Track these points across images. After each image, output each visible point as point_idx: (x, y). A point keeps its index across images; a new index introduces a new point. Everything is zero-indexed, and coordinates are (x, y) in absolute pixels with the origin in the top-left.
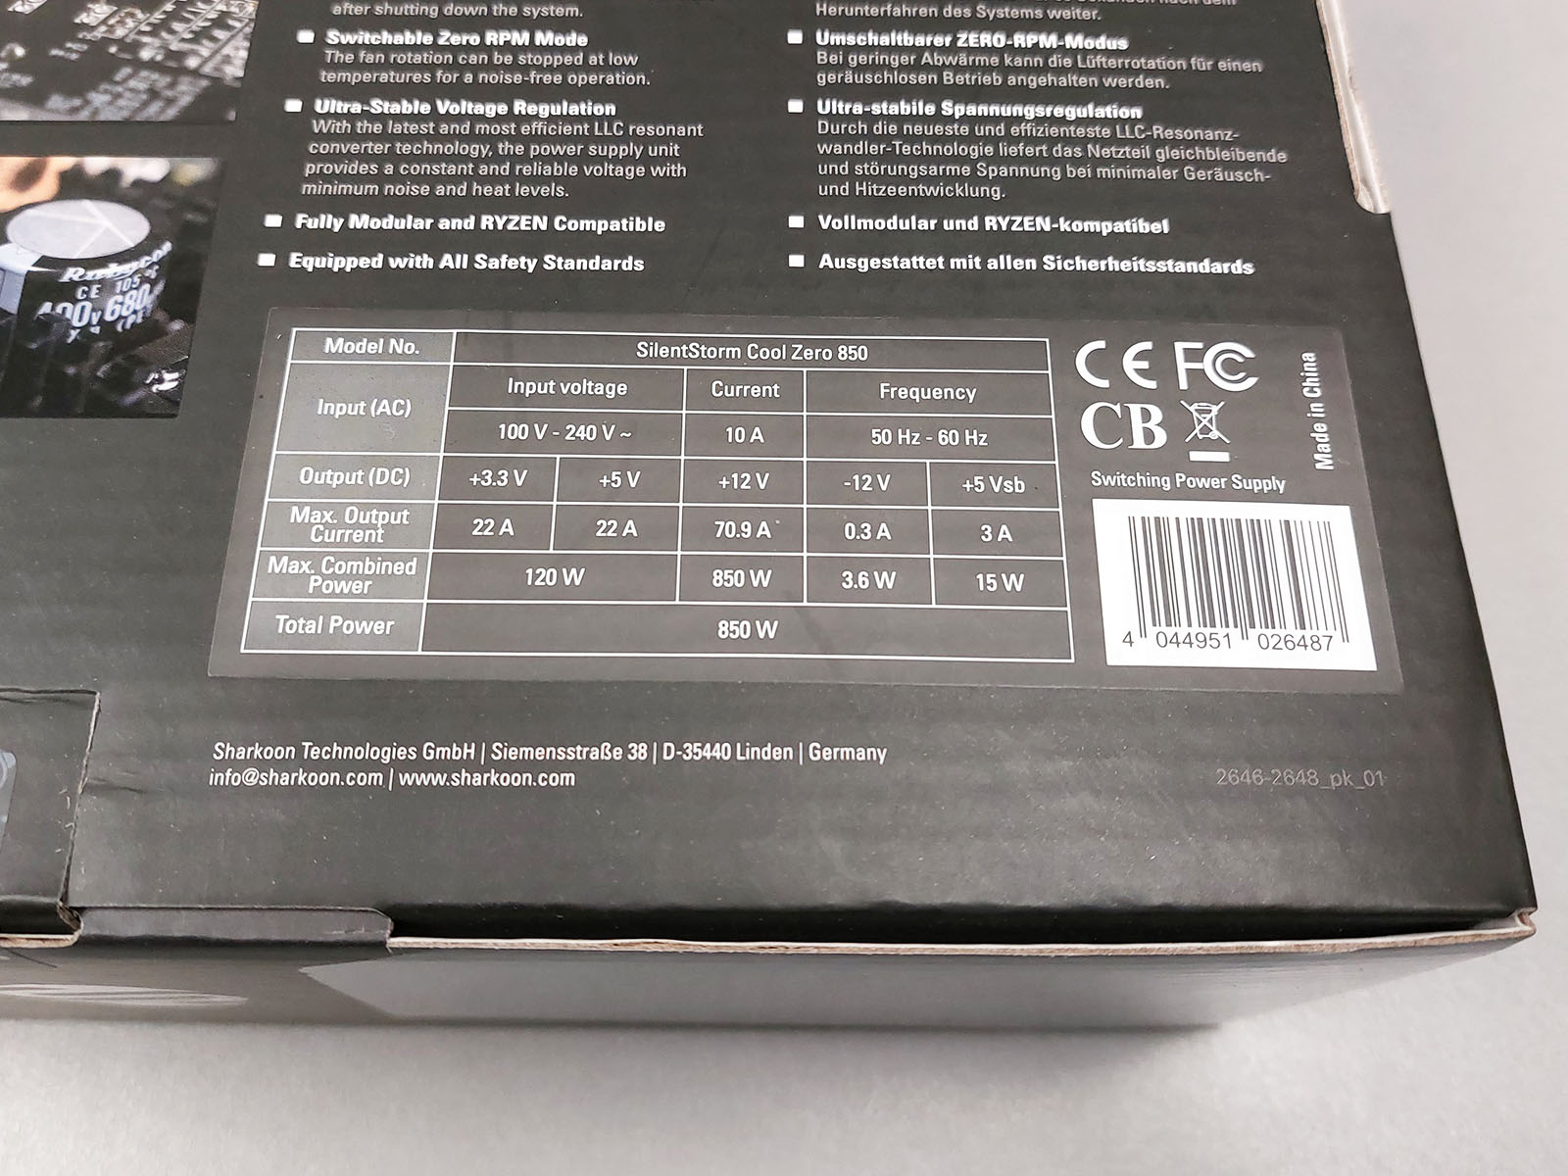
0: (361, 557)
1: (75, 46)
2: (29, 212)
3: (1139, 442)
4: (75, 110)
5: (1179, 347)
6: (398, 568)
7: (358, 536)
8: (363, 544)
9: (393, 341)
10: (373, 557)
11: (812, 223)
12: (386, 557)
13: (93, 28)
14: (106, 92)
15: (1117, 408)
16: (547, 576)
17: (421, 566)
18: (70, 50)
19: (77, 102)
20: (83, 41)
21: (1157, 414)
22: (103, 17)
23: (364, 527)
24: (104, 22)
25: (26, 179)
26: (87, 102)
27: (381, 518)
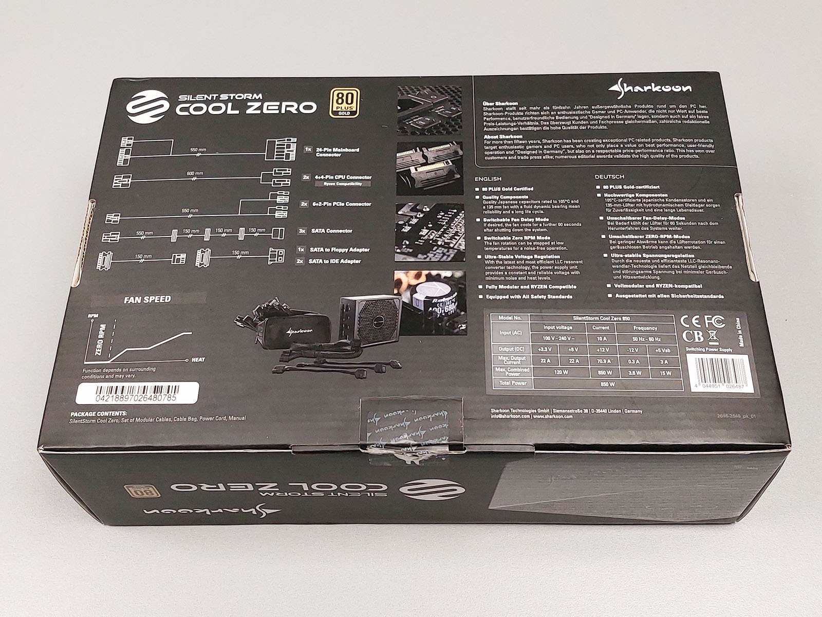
0: (516, 368)
1: (421, 241)
2: (420, 285)
3: (697, 340)
4: (425, 258)
5: (706, 317)
6: (525, 370)
7: (515, 363)
8: (516, 365)
9: (515, 317)
10: (519, 368)
11: (613, 286)
12: (522, 368)
13: (424, 236)
14: (432, 253)
15: (691, 332)
16: (560, 372)
17: (530, 370)
18: (420, 242)
19: (425, 256)
20: (422, 239)
21: (701, 333)
22: (426, 233)
23: (516, 361)
24: (427, 234)
25: (418, 276)
26: (428, 256)
27: (519, 359)
